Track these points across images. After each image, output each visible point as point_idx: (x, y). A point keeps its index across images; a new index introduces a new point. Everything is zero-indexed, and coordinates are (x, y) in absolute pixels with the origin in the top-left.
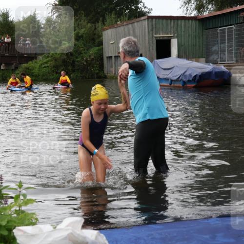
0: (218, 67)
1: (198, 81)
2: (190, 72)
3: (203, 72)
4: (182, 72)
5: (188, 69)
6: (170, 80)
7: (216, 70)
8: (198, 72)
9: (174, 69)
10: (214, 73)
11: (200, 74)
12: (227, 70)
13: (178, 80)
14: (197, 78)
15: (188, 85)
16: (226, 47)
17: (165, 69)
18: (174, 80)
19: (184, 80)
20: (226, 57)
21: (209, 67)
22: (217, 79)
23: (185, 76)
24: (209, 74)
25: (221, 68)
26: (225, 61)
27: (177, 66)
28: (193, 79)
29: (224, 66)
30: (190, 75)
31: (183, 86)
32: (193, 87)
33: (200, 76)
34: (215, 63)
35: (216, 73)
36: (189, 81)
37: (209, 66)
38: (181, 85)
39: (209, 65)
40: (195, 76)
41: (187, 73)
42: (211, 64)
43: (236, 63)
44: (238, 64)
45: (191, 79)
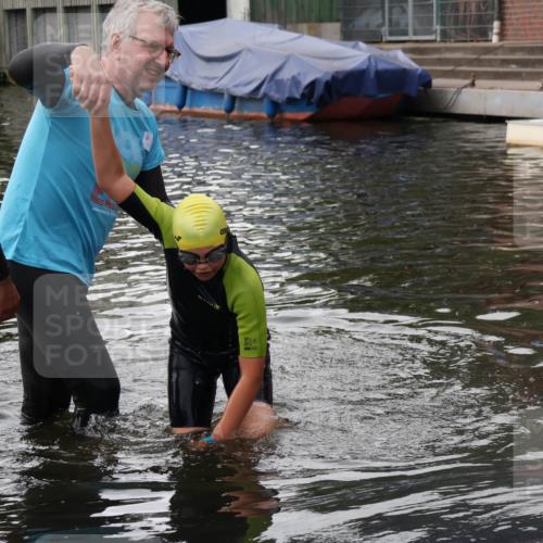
0: (384, 53)
1: (322, 102)
2: (295, 73)
3: (337, 72)
4: (269, 70)
5: (288, 58)
6: (226, 96)
7: (381, 66)
8: (321, 71)
9: (240, 60)
10: (372, 75)
11: (329, 78)
12: (414, 65)
13: (252, 97)
14: (319, 90)
15: (289, 115)
17: (209, 60)
18: (242, 99)
19: (276, 96)
20: (410, 21)
21: (355, 56)
22: (382, 96)
23: (280, 84)
24: (356, 77)
25: (396, 58)
26: (406, 33)
27: (249, 50)
28: (303, 95)
29: (405, 51)
30: (295, 81)
31: (271, 116)
32: (308, 120)
33: (328, 85)
34: (374, 39)
35: (379, 74)
36: (291, 101)
37: (355, 52)
38: (264, 115)
39: (354, 47)
40: (313, 84)
41: (285, 75)
42: (362, 45)
43: (442, 41)
44: (448, 45)
45: (298, 96)
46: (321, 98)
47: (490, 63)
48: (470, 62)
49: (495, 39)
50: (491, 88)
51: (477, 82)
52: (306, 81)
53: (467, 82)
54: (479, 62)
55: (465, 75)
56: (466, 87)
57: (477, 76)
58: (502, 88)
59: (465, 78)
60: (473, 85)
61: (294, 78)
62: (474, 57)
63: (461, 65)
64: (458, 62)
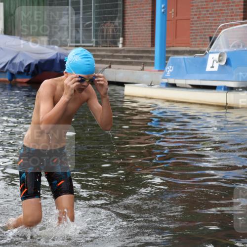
1: (34, 74)
2: (20, 60)
3: (41, 60)
5: (18, 53)
8: (33, 59)
10: (58, 62)
11: (37, 63)
13: (2, 71)
14: (32, 68)
15: (19, 80)
16: (81, 19)
19: (12, 71)
20: (81, 36)
26: (79, 42)
28: (25, 70)
31: (10, 80)
32: (28, 82)
33: (37, 66)
36: (19, 73)
37: (52, 51)
38: (7, 79)
40: (29, 65)
41: (17, 61)
42: (56, 47)
43: (95, 46)
44: (99, 48)
45: (22, 71)
46: (33, 72)
47: (118, 57)
48: (108, 57)
49: (120, 46)
50: (118, 69)
51: (112, 66)
52: (26, 64)
53: (107, 66)
54: (113, 57)
55: (106, 62)
56: (106, 68)
57: (112, 63)
58: (124, 69)
59: (107, 64)
60: (110, 67)
61: (21, 62)
62: (111, 54)
63: (105, 58)
64: (103, 56)
